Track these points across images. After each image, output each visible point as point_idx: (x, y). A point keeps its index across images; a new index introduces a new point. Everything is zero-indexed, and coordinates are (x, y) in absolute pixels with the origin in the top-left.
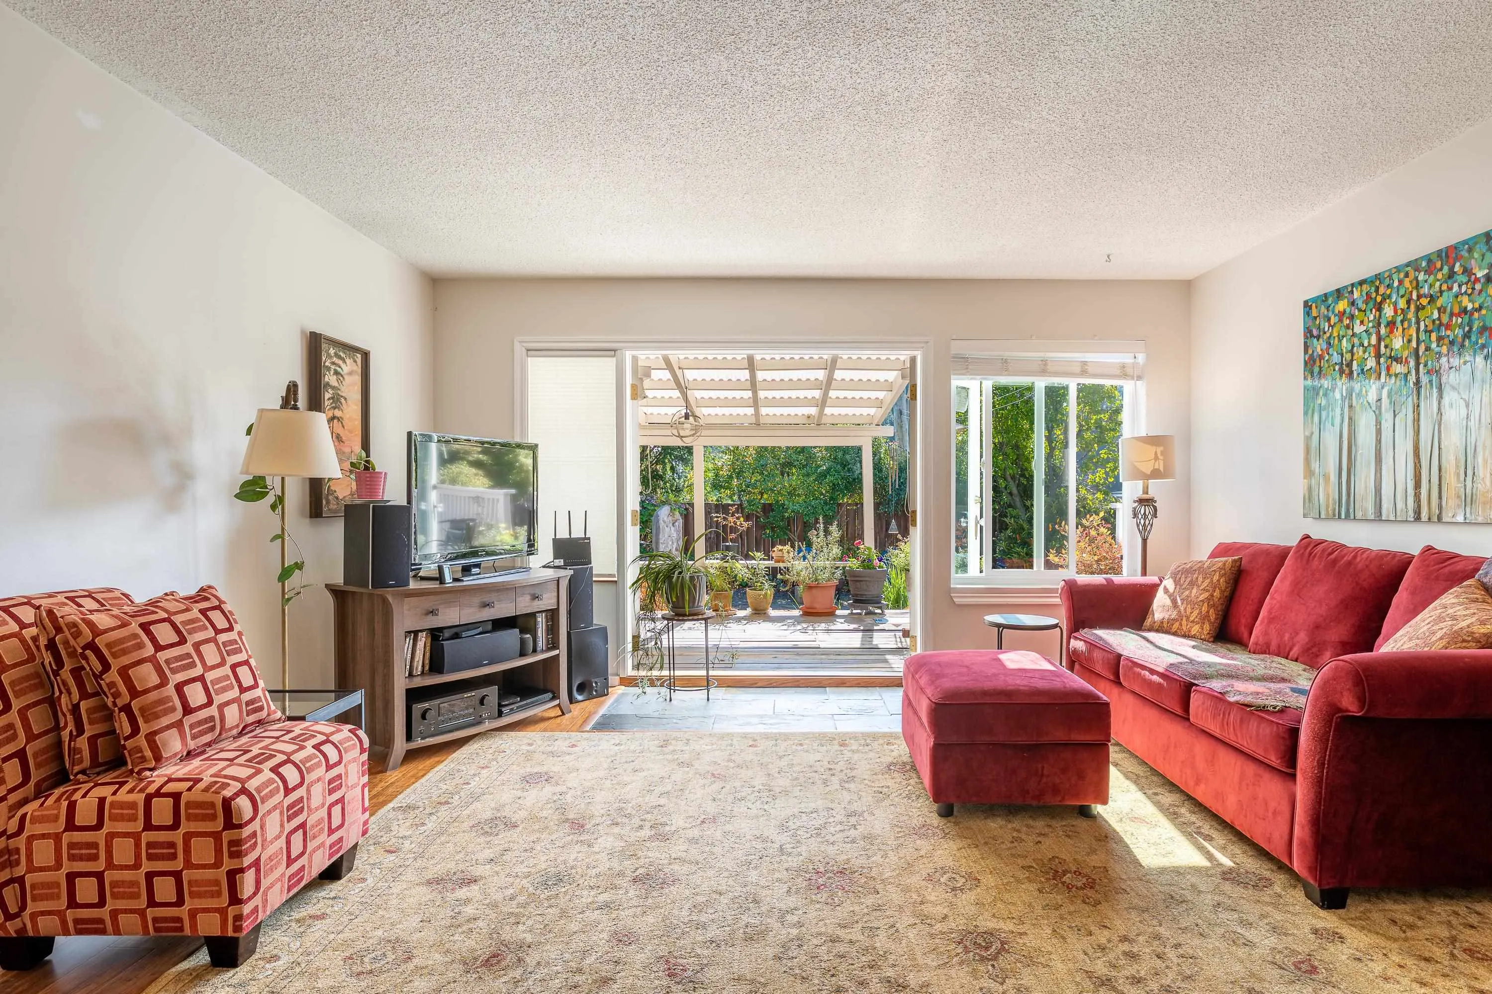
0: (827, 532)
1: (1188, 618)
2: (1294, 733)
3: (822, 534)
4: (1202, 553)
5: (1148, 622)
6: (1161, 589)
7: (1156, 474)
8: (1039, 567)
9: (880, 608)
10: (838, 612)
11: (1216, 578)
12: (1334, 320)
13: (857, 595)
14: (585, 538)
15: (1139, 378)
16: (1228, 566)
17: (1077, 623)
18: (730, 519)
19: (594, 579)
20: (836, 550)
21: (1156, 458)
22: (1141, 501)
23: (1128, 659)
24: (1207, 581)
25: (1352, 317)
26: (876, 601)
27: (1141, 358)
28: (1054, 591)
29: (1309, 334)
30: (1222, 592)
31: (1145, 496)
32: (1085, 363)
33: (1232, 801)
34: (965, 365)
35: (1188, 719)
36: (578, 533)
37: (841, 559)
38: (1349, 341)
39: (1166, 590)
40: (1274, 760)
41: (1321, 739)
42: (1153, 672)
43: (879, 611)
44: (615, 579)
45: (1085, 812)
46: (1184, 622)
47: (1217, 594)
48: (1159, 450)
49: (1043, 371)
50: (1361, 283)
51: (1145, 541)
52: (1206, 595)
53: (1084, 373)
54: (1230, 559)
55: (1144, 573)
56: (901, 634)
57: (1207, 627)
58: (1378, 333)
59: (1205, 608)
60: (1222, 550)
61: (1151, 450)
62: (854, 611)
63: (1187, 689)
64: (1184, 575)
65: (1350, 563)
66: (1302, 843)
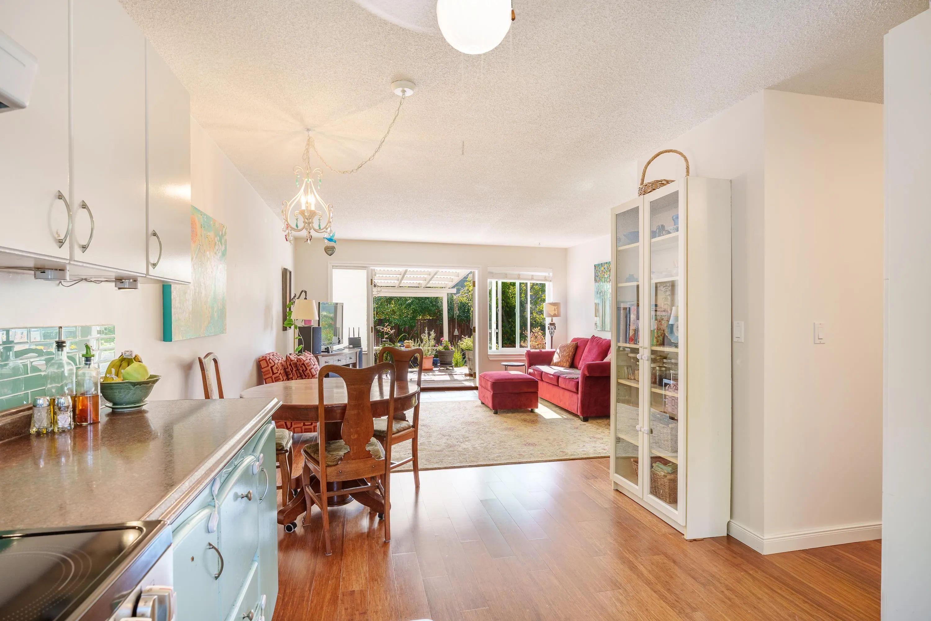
0: (429, 334)
1: (563, 361)
2: (578, 382)
3: (427, 336)
4: (569, 341)
5: (552, 363)
6: (556, 353)
7: (555, 315)
8: (517, 347)
9: (452, 367)
10: (434, 369)
11: (571, 348)
12: (601, 272)
13: (442, 361)
14: (359, 338)
15: (550, 281)
16: (574, 345)
17: (531, 364)
18: (385, 329)
19: (363, 353)
20: (433, 342)
21: (555, 310)
22: (551, 324)
23: (545, 372)
24: (568, 350)
25: (604, 272)
26: (450, 364)
27: (551, 274)
28: (523, 355)
29: (595, 276)
30: (572, 353)
31: (552, 323)
32: (533, 275)
33: (567, 404)
34: (492, 275)
35: (558, 386)
36: (356, 336)
37: (435, 346)
38: (604, 279)
39: (557, 353)
40: (574, 390)
41: (582, 382)
42: (550, 374)
43: (451, 368)
44: (367, 353)
45: (532, 411)
46: (562, 362)
47: (571, 353)
48: (556, 307)
49: (519, 278)
50: (607, 263)
51: (552, 337)
52: (568, 354)
53: (532, 279)
54: (575, 343)
55: (552, 348)
56: (464, 375)
57: (568, 363)
58: (610, 278)
59: (567, 358)
60: (575, 340)
61: (553, 308)
62: (441, 369)
63: (558, 377)
64: (563, 348)
65: (601, 343)
66: (579, 407)
